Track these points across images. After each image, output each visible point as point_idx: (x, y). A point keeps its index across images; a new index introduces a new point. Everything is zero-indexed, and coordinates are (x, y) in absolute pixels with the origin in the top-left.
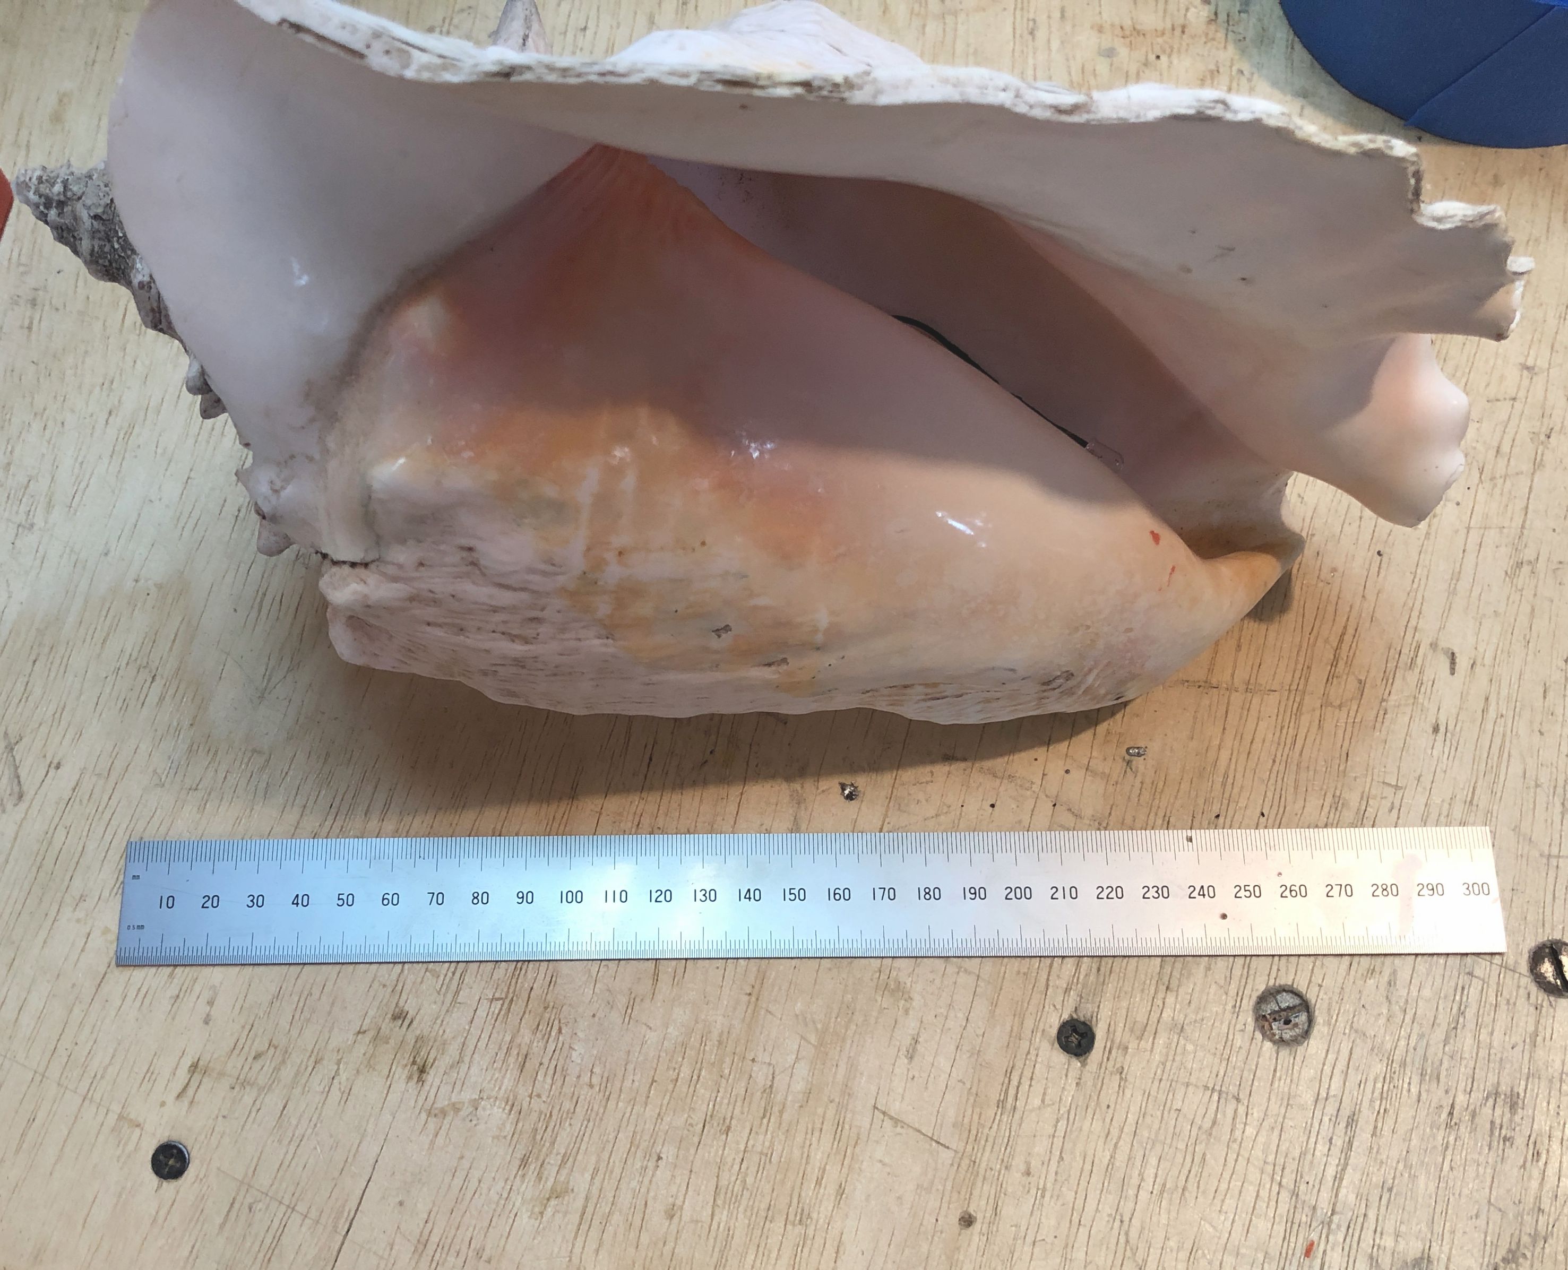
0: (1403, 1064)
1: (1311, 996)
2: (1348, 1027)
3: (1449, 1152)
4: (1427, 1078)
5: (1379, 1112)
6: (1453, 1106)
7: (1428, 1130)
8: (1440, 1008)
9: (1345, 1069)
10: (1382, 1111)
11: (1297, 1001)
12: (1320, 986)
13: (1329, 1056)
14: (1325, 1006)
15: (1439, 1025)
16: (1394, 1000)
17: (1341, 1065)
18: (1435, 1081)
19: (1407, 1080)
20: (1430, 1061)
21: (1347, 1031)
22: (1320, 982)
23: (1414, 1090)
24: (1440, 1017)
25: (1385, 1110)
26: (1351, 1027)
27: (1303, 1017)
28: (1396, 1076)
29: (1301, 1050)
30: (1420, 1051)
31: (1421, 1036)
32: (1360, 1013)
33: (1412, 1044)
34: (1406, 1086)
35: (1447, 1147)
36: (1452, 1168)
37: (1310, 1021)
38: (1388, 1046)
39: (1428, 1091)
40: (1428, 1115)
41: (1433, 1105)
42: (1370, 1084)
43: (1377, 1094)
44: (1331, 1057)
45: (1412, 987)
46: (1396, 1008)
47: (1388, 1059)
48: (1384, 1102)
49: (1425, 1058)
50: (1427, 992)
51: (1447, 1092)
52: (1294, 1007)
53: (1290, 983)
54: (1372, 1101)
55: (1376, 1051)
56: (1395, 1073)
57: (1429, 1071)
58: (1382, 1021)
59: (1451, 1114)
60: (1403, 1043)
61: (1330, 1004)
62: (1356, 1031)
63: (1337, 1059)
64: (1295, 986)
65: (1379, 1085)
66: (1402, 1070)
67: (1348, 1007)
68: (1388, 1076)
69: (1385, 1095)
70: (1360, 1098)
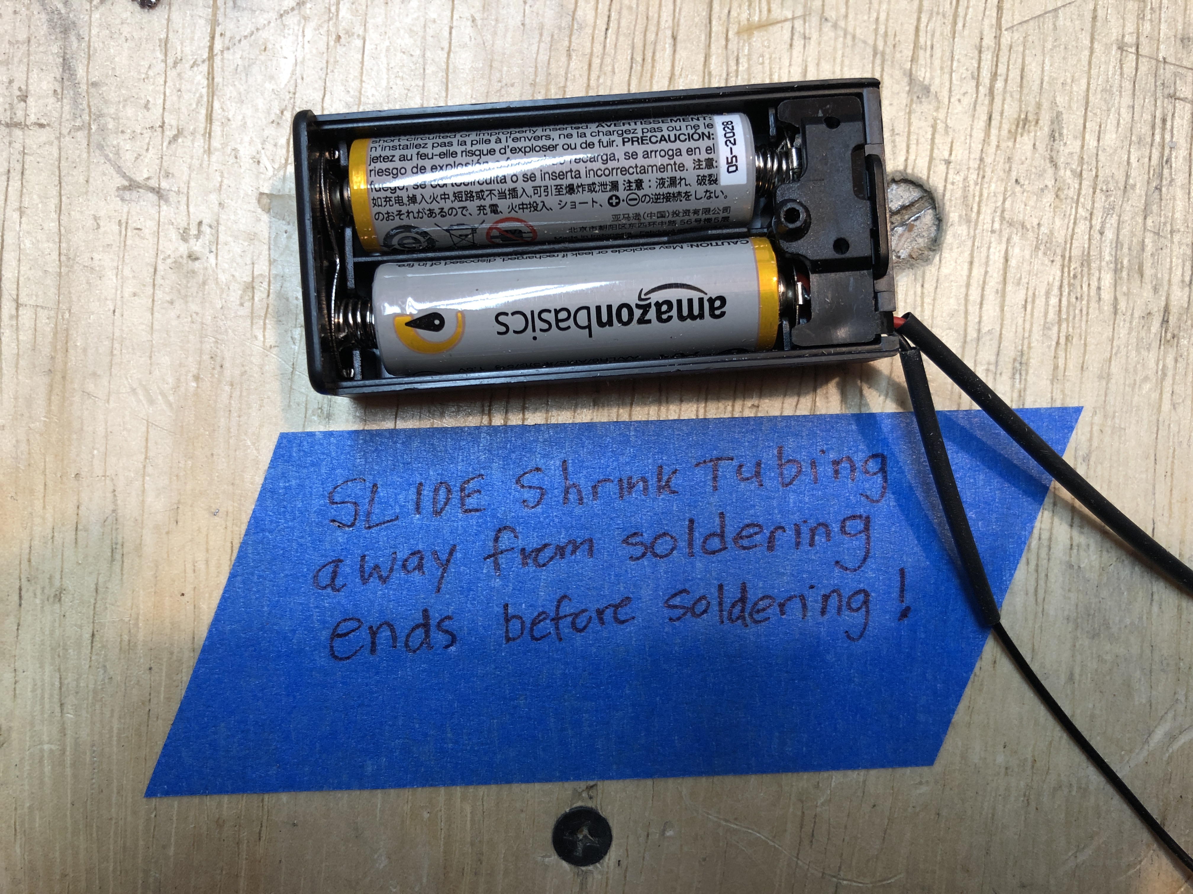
0: (1086, 261)
1: (936, 182)
2: (997, 219)
3: (1169, 380)
4: (1124, 274)
5: (1058, 343)
6: (1167, 310)
7: (1133, 353)
8: (1133, 160)
9: (1000, 287)
10: (1062, 341)
11: (914, 194)
12: (948, 162)
13: (975, 272)
14: (959, 193)
15: (1134, 186)
16: (1061, 161)
17: (994, 281)
18: (1136, 276)
19: (1094, 284)
20: (1126, 246)
21: (997, 226)
22: (947, 157)
23: (1107, 295)
24: (1133, 173)
25: (1067, 338)
26: (1002, 218)
27: (928, 217)
28: (1077, 283)
29: (931, 271)
30: (1110, 234)
31: (1109, 210)
32: (1014, 193)
33: (1097, 222)
34: (1093, 292)
35: (1164, 375)
36: (1174, 406)
37: (939, 221)
38: (1060, 236)
39: (1127, 294)
40: (1131, 329)
41: (1136, 315)
42: (1040, 302)
43: (1052, 315)
44: (978, 272)
45: (1087, 136)
46: (1066, 175)
47: (1063, 257)
48: (1064, 325)
49: (1118, 244)
50: (1110, 138)
51: (1155, 290)
52: (912, 204)
53: (901, 168)
54: (1046, 327)
55: (1042, 247)
56: (1075, 277)
57: (1125, 262)
58: (1049, 198)
59: (1165, 321)
60: (1082, 227)
61: (965, 188)
62: (1011, 224)
63: (986, 272)
64: (909, 171)
65: (1054, 301)
66: (1085, 270)
67: (994, 187)
68: (1066, 282)
69: (1064, 316)
70: (1027, 326)
